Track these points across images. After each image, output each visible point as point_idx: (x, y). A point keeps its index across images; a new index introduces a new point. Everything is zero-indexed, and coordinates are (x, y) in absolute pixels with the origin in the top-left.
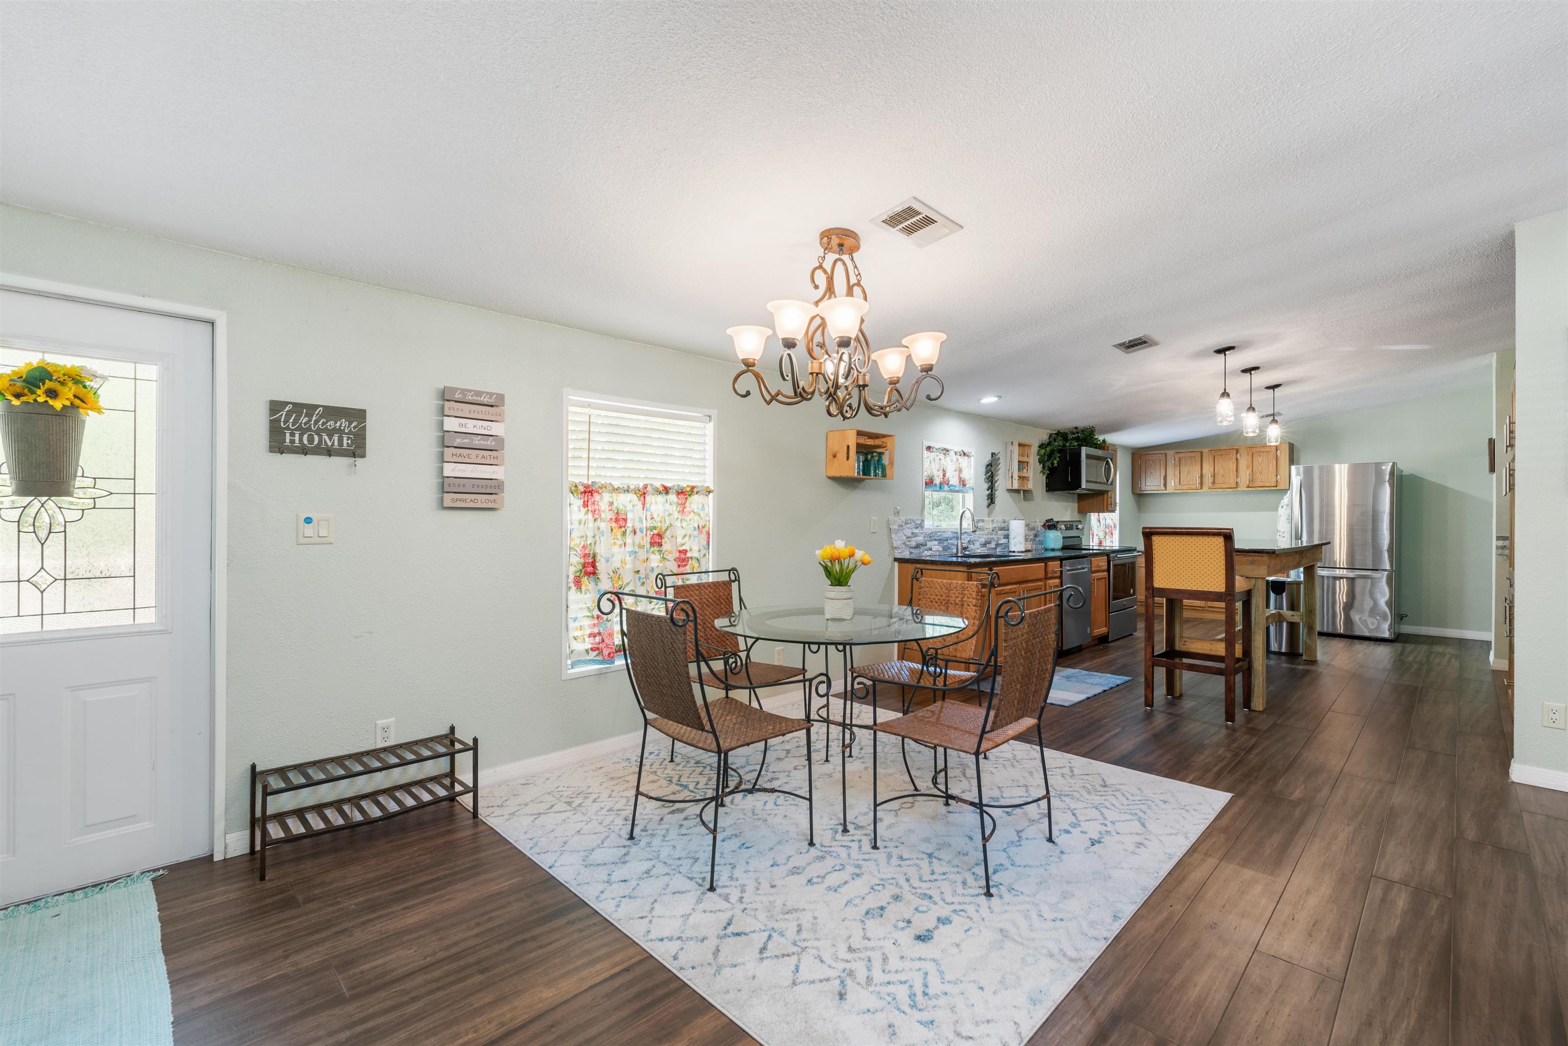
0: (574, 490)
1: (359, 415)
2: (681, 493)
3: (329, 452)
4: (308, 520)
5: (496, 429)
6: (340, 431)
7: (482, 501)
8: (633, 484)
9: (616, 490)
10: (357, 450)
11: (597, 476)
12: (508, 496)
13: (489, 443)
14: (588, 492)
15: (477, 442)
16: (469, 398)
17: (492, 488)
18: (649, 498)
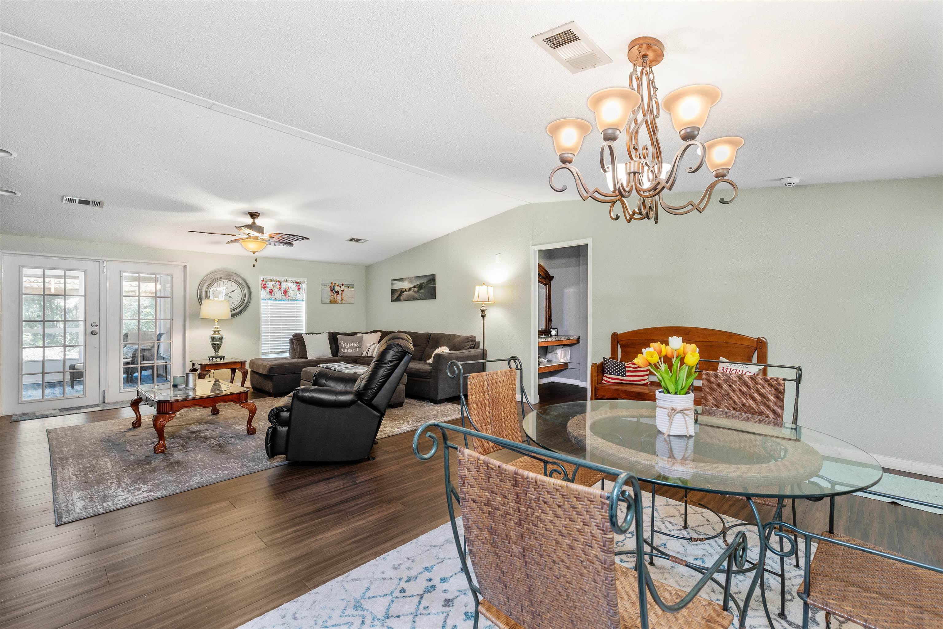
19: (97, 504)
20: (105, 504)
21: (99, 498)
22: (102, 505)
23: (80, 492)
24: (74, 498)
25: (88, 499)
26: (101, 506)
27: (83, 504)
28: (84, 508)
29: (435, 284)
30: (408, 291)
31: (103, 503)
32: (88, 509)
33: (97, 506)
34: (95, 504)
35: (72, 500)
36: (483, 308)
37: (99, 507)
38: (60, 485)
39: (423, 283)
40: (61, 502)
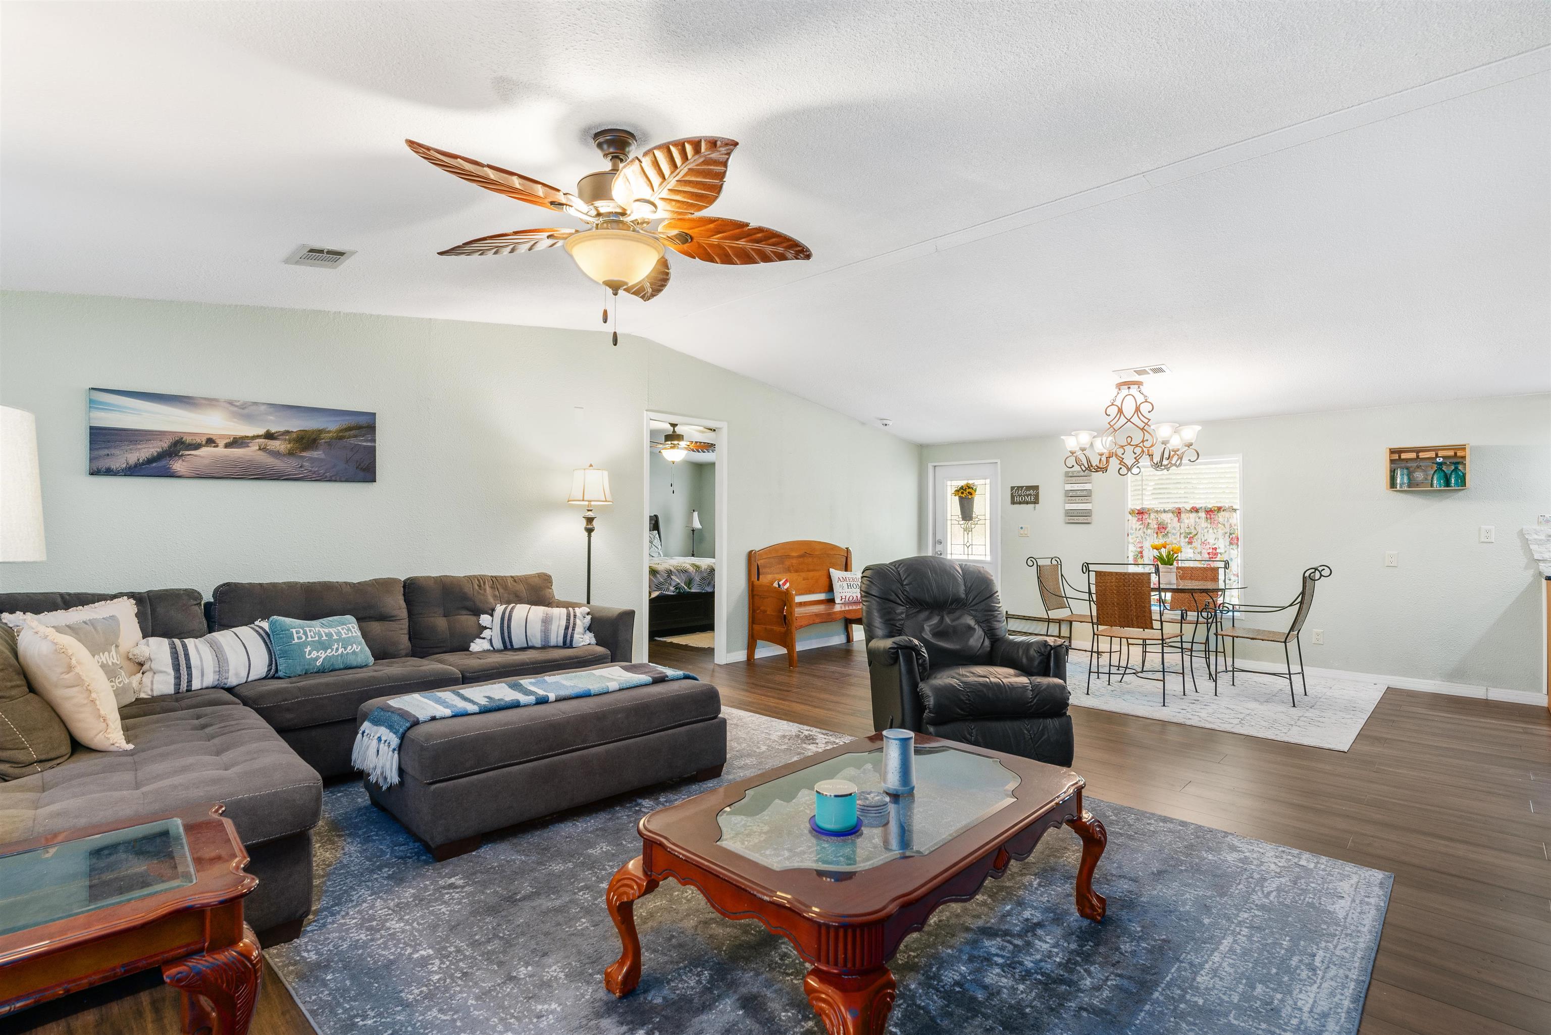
0: (1132, 512)
1: (1036, 488)
2: (1209, 511)
3: (1027, 503)
4: (1022, 528)
5: (1088, 486)
6: (1030, 495)
7: (1081, 519)
8: (1169, 507)
9: (1157, 512)
10: (1036, 502)
11: (1148, 504)
12: (1095, 517)
13: (1085, 493)
14: (1141, 513)
15: (1079, 493)
16: (1075, 474)
17: (1087, 514)
18: (1183, 515)
19: (1321, 872)
20: (1312, 866)
21: (1311, 880)
22: (1315, 867)
23: (1330, 908)
24: (1349, 903)
25: (1328, 888)
26: (1319, 865)
27: (1341, 883)
28: (1344, 877)
29: (374, 441)
30: (227, 446)
31: (1311, 870)
32: (1339, 873)
33: (1324, 870)
34: (1323, 873)
35: (1353, 901)
36: (590, 514)
37: (1323, 866)
38: (1359, 954)
39: (320, 431)
40: (1373, 908)
